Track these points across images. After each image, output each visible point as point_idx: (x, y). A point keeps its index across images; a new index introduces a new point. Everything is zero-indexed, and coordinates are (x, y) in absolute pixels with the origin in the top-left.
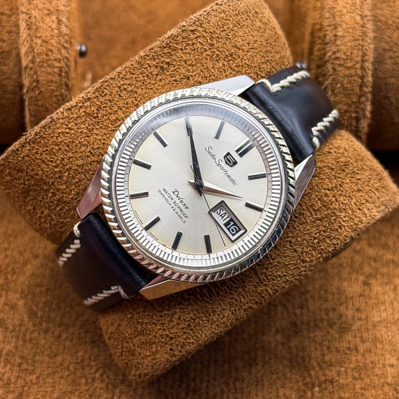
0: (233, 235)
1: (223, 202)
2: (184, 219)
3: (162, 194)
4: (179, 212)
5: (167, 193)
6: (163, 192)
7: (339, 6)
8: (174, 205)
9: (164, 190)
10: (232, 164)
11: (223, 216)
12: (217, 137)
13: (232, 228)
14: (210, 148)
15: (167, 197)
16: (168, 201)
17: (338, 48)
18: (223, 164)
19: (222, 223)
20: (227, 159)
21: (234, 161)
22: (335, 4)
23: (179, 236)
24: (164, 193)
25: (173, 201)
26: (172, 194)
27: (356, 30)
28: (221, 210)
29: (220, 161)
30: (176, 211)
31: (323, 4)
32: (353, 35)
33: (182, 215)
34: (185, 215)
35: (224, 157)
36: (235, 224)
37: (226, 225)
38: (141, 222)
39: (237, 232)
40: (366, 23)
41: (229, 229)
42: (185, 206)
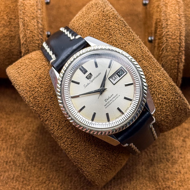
0: (124, 73)
1: (109, 78)
4: (115, 98)
5: (106, 105)
6: (106, 106)
7: (168, 10)
8: (112, 101)
10: (91, 75)
11: (115, 78)
13: (121, 73)
15: (108, 104)
16: (110, 104)
17: (168, 30)
19: (119, 78)
22: (166, 10)
23: (126, 98)
24: (107, 106)
25: (110, 101)
26: (107, 102)
27: (177, 22)
30: (114, 100)
31: (161, 10)
32: (175, 24)
33: (116, 97)
34: (116, 95)
36: (119, 72)
37: (119, 76)
39: (122, 71)
40: (181, 18)
41: (121, 75)
42: (112, 96)
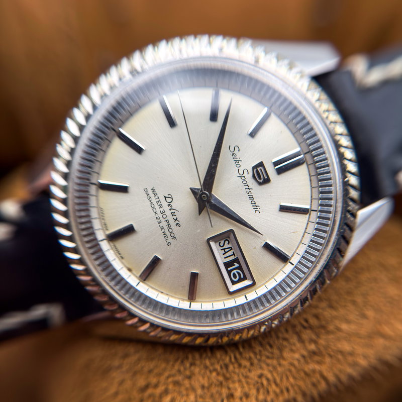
0: (234, 283)
1: (232, 231)
2: (170, 239)
3: (148, 195)
4: (166, 228)
5: (155, 195)
6: (150, 192)
8: (161, 216)
9: (153, 190)
10: (261, 181)
11: (226, 250)
12: (253, 135)
13: (235, 271)
14: (237, 149)
15: (154, 201)
16: (154, 208)
18: (249, 177)
19: (222, 260)
20: (257, 171)
21: (266, 178)
23: (156, 262)
24: (151, 195)
25: (162, 210)
26: (162, 199)
28: (227, 242)
29: (246, 172)
30: (161, 225)
33: (168, 233)
34: (172, 235)
35: (254, 168)
36: (240, 268)
37: (227, 265)
38: (105, 226)
39: (240, 280)
41: (229, 272)
42: (177, 222)
